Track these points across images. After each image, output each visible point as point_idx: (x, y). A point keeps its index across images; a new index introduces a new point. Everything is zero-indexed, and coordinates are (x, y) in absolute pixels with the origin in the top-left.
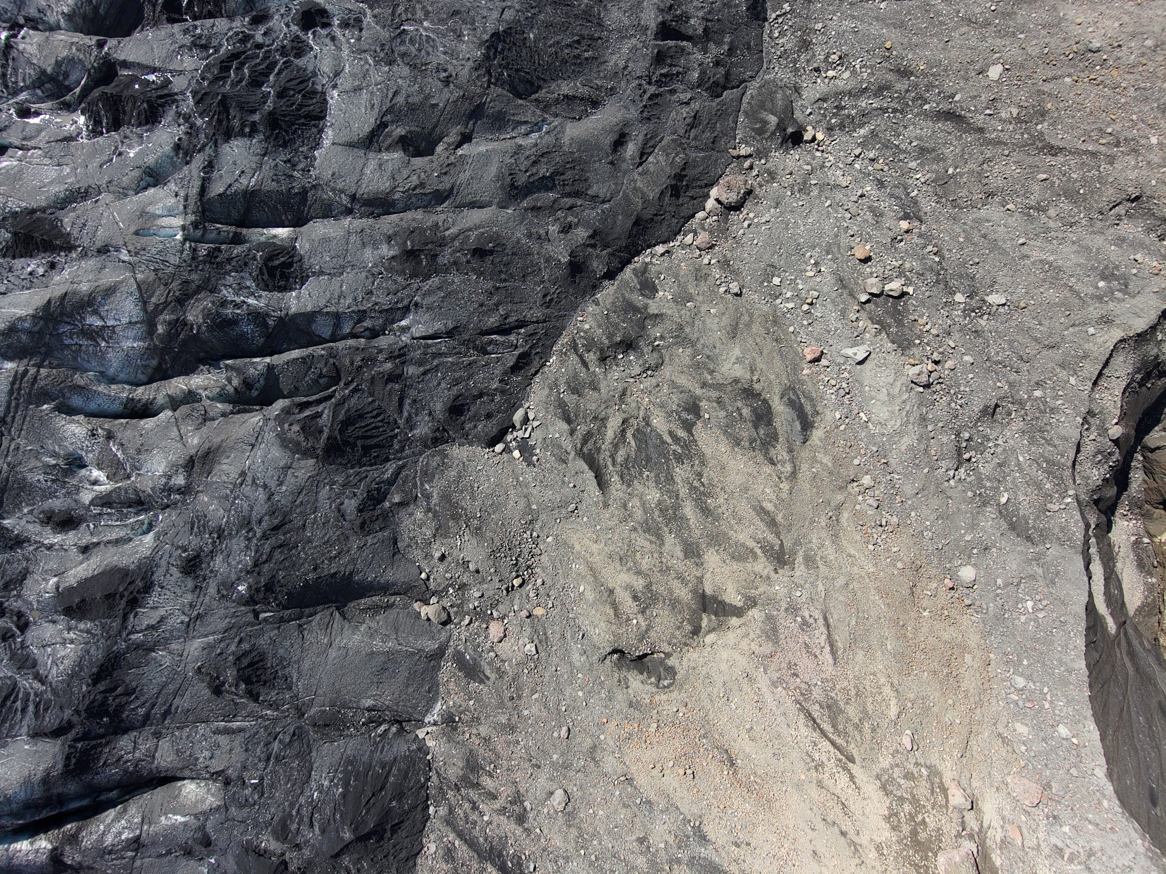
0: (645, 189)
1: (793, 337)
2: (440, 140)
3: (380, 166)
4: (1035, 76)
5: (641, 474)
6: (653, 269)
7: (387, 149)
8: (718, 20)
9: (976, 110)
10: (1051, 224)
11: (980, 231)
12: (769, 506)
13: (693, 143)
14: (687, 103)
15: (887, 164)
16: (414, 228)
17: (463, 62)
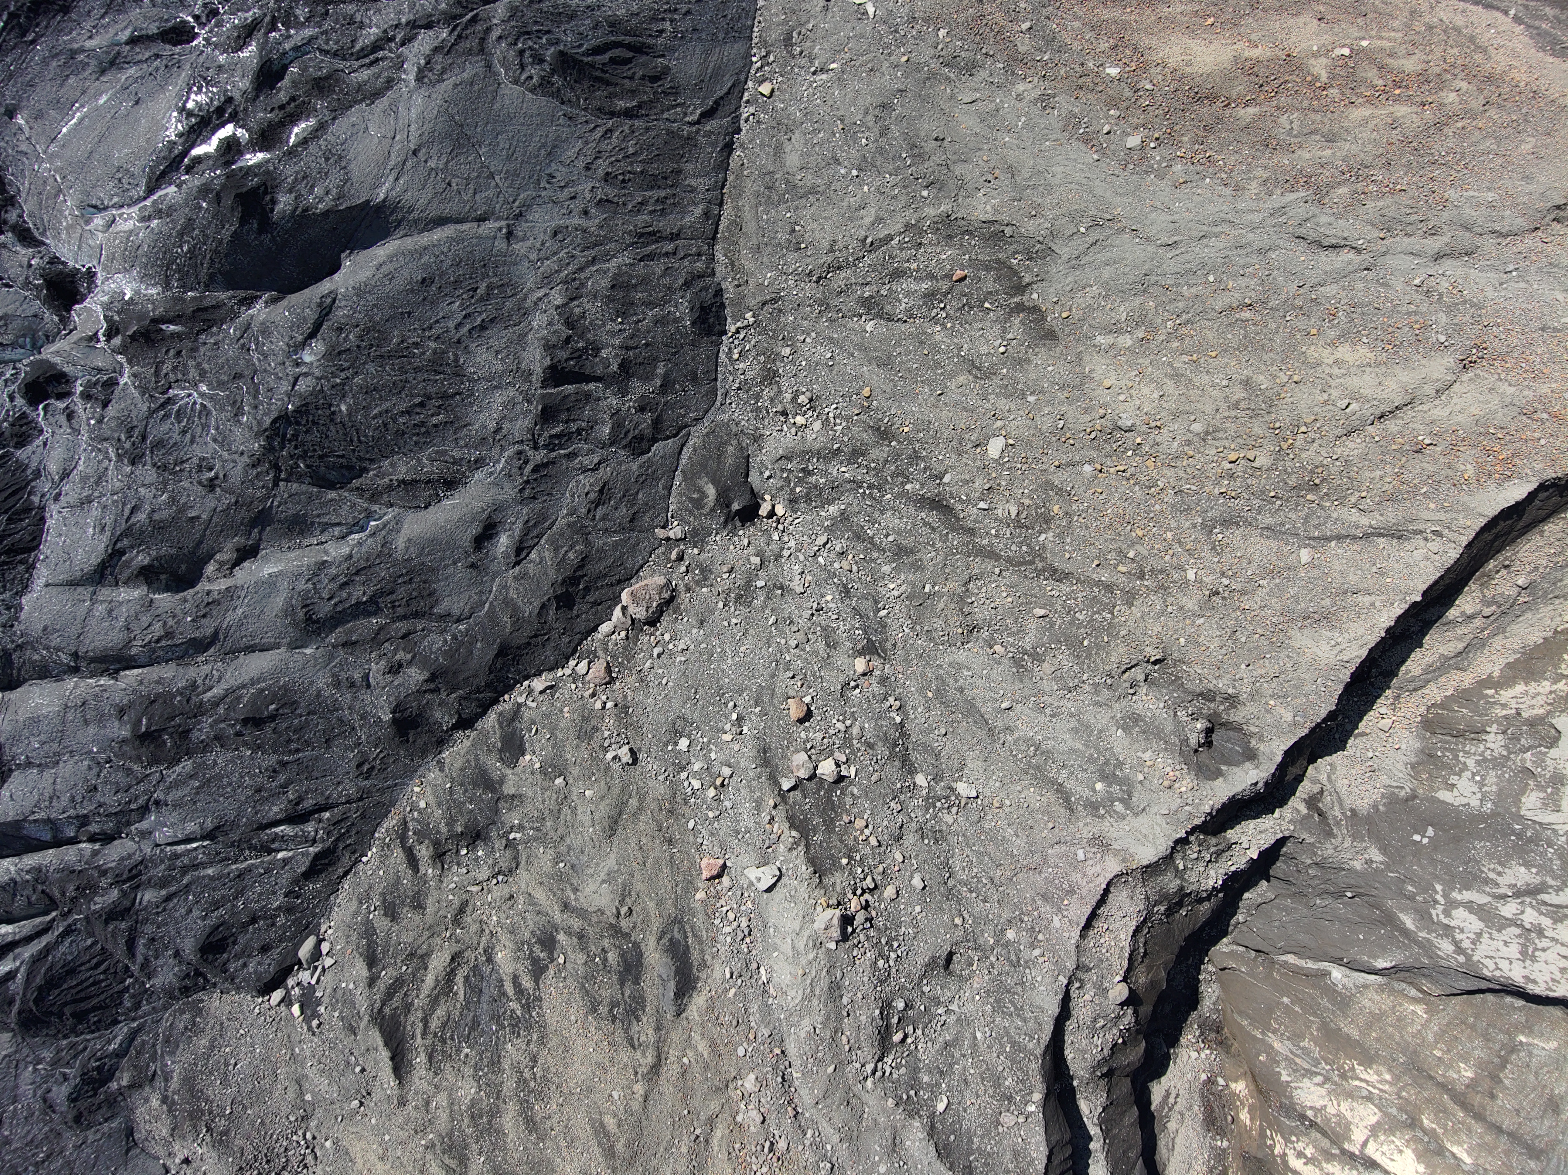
0: (520, 603)
1: (691, 838)
2: (210, 557)
3: (110, 612)
4: (1045, 459)
5: (459, 1050)
6: (526, 714)
7: (126, 583)
8: (647, 345)
9: (968, 501)
10: (1045, 685)
11: (957, 681)
12: (611, 1123)
13: (601, 525)
14: (596, 468)
15: (856, 563)
16: (158, 695)
17: (236, 456)
